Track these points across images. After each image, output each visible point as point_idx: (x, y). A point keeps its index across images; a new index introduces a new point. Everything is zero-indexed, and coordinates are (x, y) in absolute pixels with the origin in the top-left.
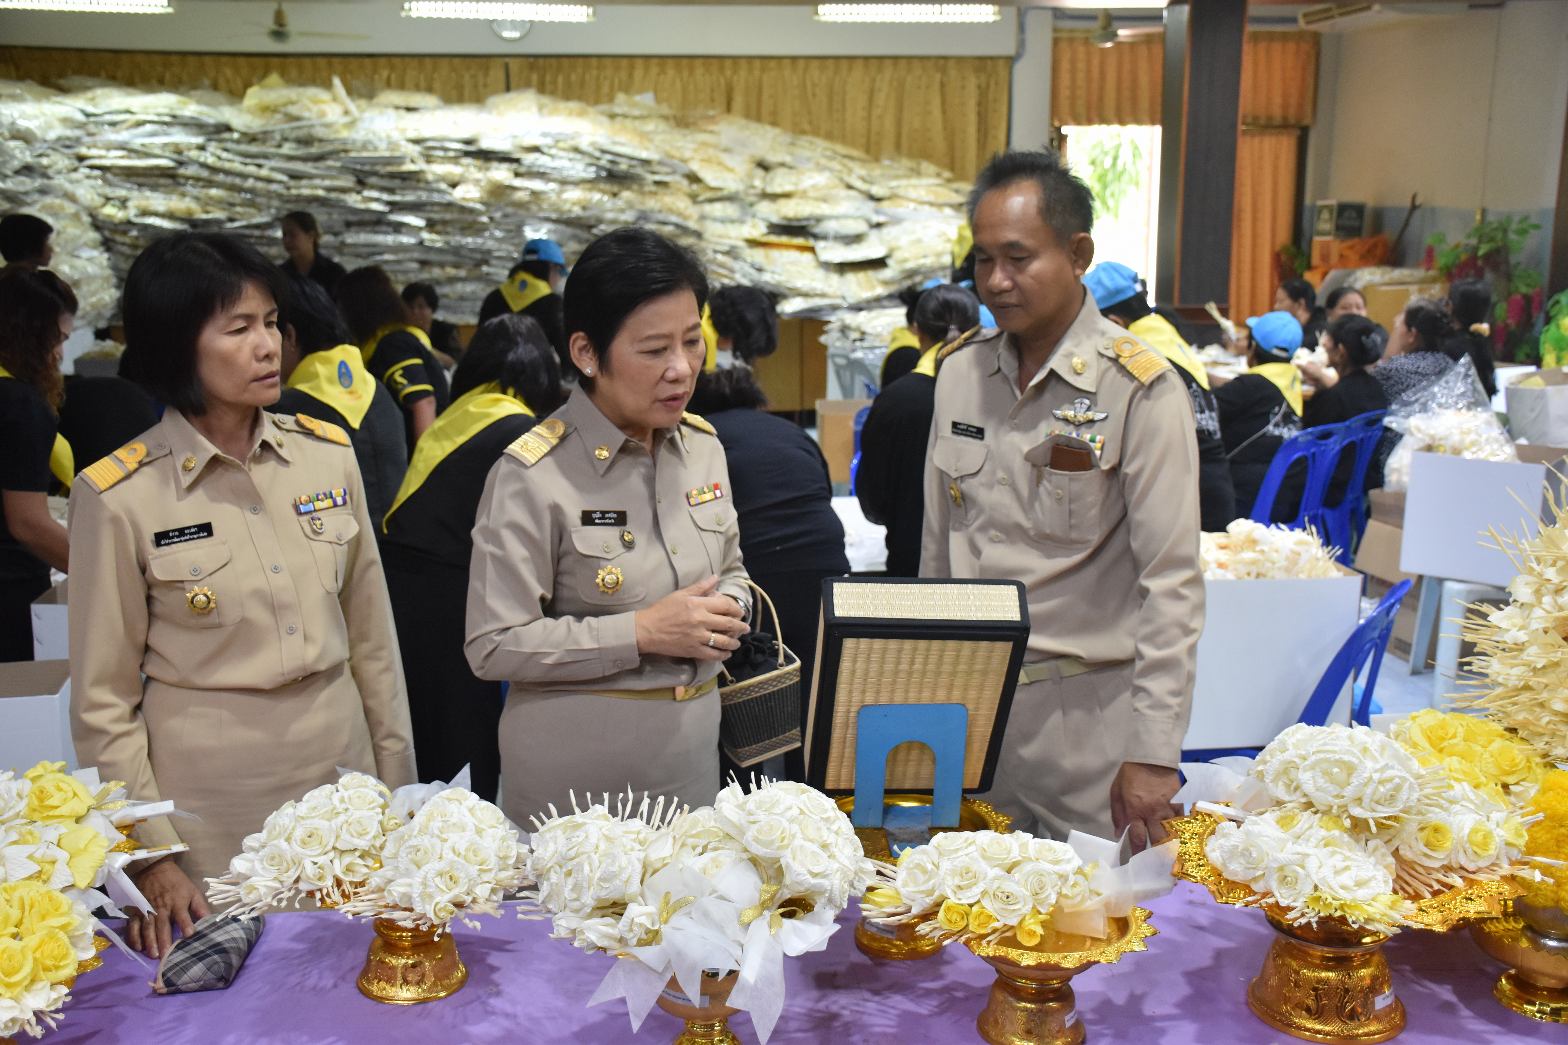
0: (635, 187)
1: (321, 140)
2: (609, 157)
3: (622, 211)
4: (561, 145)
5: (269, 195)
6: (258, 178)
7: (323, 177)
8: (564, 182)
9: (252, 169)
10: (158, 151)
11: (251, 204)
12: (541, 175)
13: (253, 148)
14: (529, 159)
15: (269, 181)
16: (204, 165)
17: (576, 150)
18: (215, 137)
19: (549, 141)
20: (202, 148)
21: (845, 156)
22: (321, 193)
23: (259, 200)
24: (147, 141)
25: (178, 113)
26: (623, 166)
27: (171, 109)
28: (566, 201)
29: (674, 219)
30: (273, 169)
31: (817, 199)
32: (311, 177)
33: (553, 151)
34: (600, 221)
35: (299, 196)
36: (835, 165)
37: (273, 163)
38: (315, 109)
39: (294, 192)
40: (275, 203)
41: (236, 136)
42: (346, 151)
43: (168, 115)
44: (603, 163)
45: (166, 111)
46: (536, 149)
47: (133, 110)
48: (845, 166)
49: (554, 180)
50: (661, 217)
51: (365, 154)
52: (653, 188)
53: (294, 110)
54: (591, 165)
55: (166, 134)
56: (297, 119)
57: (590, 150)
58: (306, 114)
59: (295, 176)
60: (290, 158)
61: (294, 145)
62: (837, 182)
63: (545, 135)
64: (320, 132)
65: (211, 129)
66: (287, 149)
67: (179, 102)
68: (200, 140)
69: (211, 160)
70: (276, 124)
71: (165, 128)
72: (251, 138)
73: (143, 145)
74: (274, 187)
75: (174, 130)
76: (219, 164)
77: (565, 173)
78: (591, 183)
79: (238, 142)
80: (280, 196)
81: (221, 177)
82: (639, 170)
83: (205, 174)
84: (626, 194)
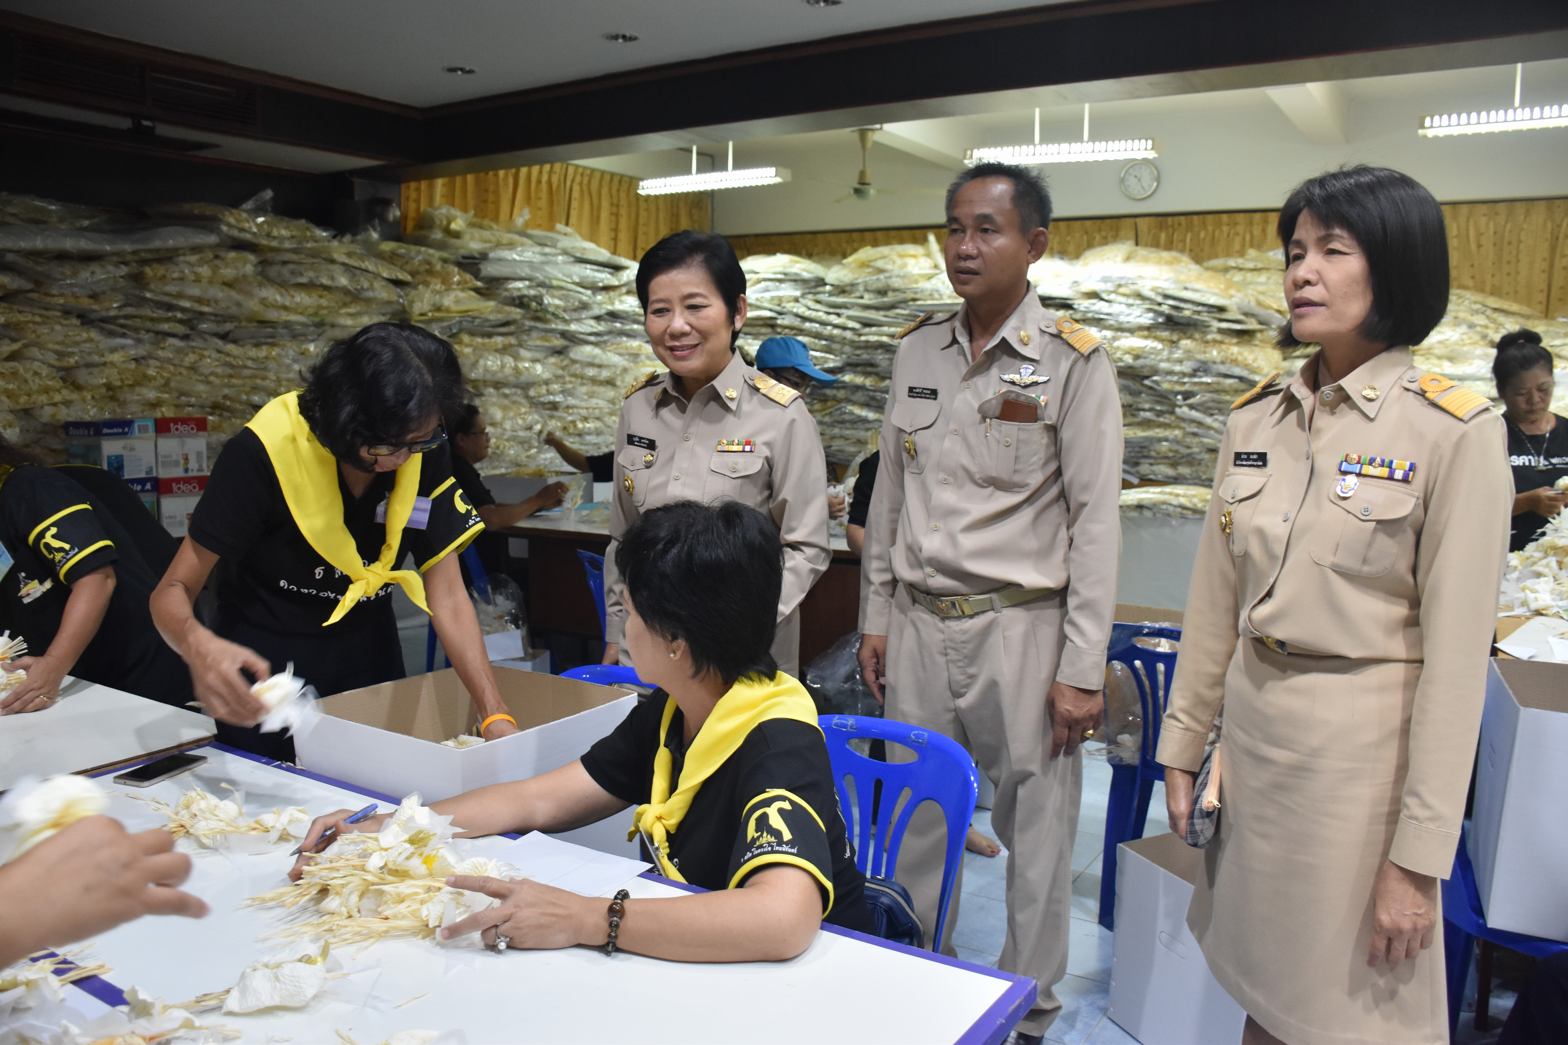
0: (1197, 336)
1: (895, 290)
2: (1171, 302)
3: (1180, 361)
4: (1122, 290)
5: (843, 341)
6: (836, 326)
7: (890, 325)
8: (1120, 329)
9: (834, 319)
10: (766, 305)
11: (828, 350)
12: (1097, 322)
13: (840, 300)
14: (1083, 305)
15: (845, 328)
16: (797, 315)
17: (1140, 296)
18: (813, 291)
19: (1110, 286)
20: (796, 300)
21: (1496, 310)
22: (885, 339)
23: (836, 346)
24: (759, 296)
25: (788, 270)
26: (1187, 312)
27: (785, 267)
28: (1118, 348)
29: (1237, 371)
30: (849, 318)
31: (1440, 358)
32: (879, 325)
33: (1112, 297)
34: (1155, 371)
35: (867, 342)
36: (1480, 320)
37: (851, 313)
38: (899, 262)
39: (863, 338)
40: (847, 349)
41: (828, 288)
42: (914, 300)
43: (780, 273)
44: (1165, 309)
45: (781, 269)
46: (1094, 295)
47: (757, 270)
48: (1494, 321)
49: (1110, 328)
50: (1223, 369)
51: (930, 302)
52: (1218, 337)
53: (880, 264)
54: (1150, 310)
55: (777, 289)
56: (881, 271)
57: (1152, 295)
58: (889, 267)
59: (867, 324)
60: (867, 307)
61: (872, 296)
62: (1477, 338)
63: (1105, 280)
64: (896, 283)
65: (813, 284)
66: (868, 299)
67: (792, 261)
68: (798, 293)
69: (802, 310)
70: (863, 277)
71: (778, 284)
72: (841, 290)
73: (757, 299)
74: (848, 334)
75: (783, 285)
76: (808, 313)
77: (1122, 319)
78: (1149, 330)
79: (831, 294)
80: (852, 342)
81: (807, 325)
82: (1205, 317)
83: (797, 322)
84: (1186, 343)
